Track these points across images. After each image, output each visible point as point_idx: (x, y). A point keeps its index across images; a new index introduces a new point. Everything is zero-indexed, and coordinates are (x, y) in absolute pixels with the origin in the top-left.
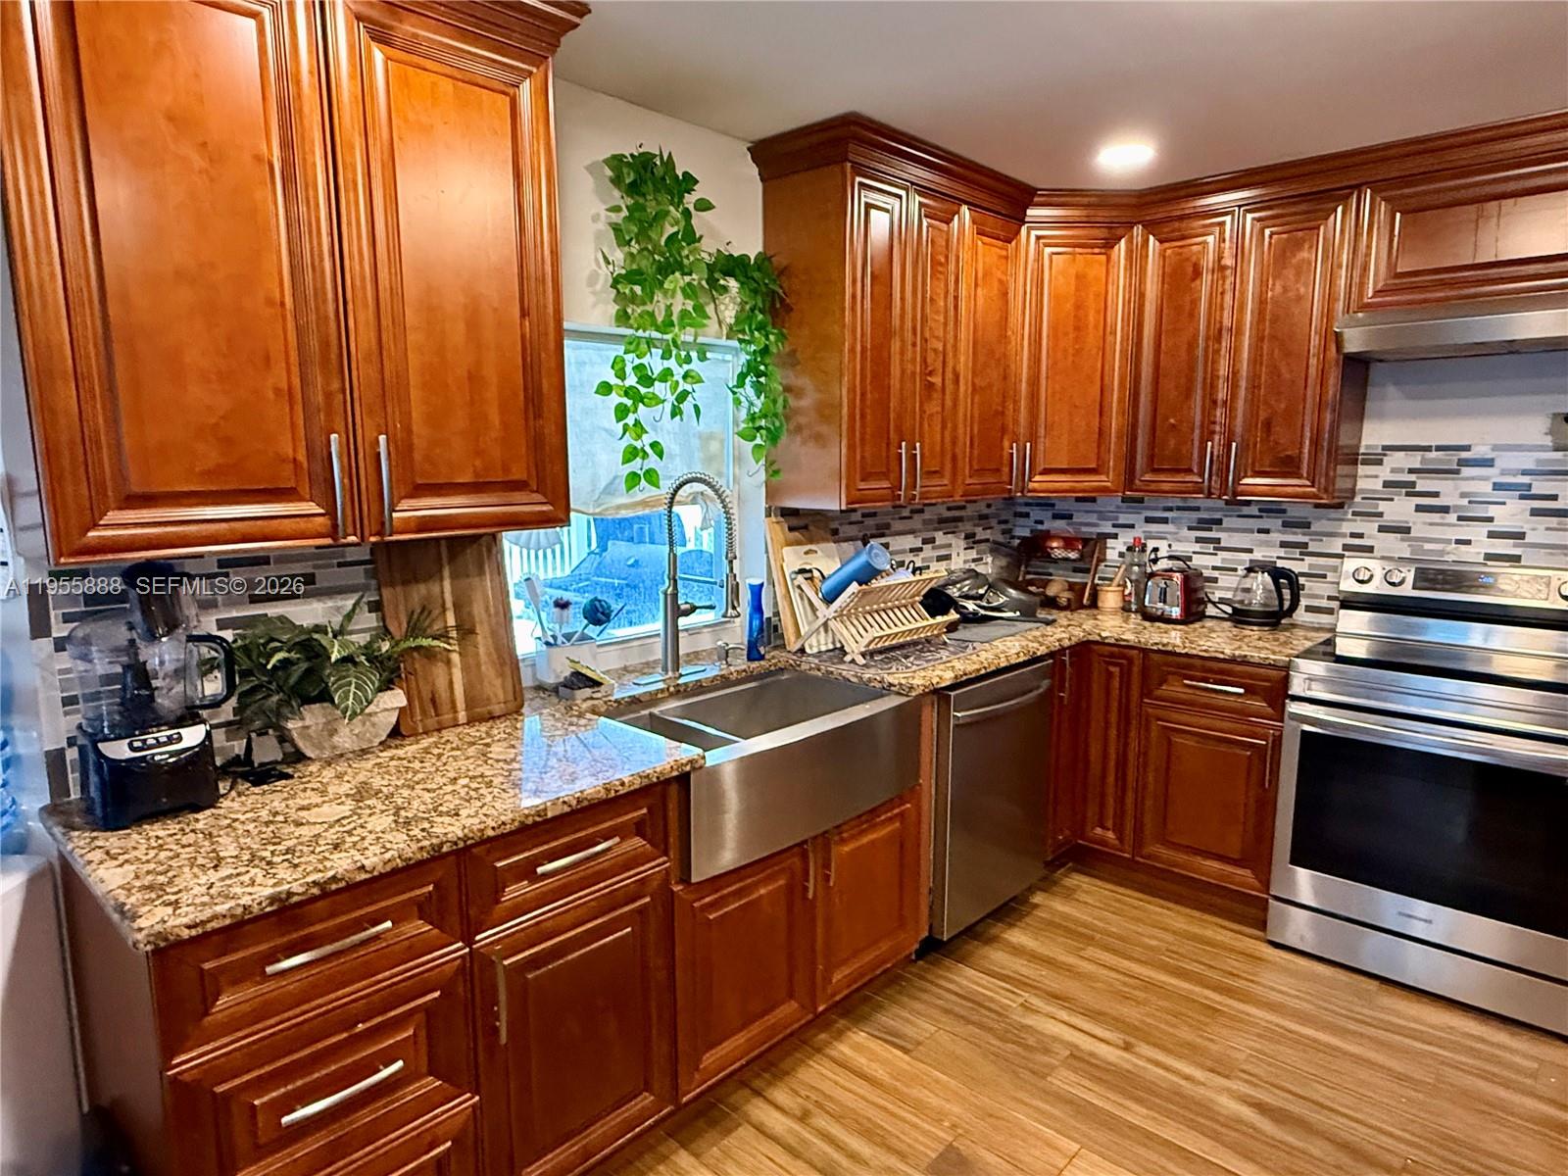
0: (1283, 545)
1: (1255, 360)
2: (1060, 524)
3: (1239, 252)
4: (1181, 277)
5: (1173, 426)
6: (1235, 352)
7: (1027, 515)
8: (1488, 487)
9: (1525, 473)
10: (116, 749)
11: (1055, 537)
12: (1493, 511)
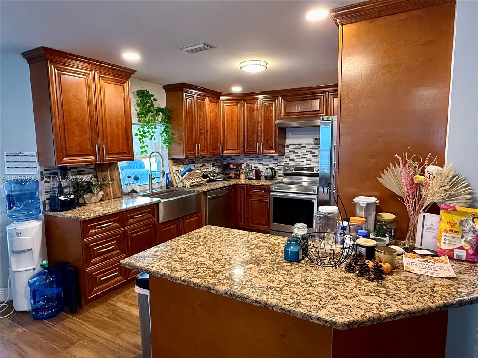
0: (274, 164)
1: (264, 127)
2: (233, 161)
3: (261, 107)
4: (251, 111)
5: (251, 140)
6: (261, 126)
7: (226, 159)
8: (306, 152)
9: (311, 149)
10: (62, 198)
11: (231, 164)
12: (306, 156)
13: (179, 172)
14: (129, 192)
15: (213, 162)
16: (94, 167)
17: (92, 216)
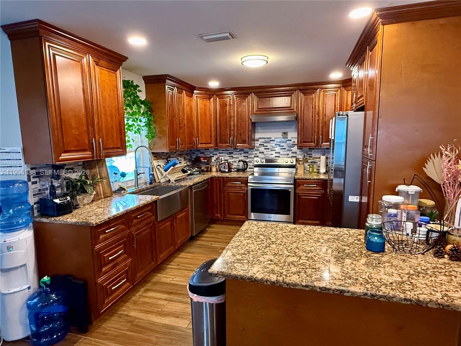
0: (244, 156)
1: (237, 122)
2: (202, 155)
3: (234, 103)
4: (223, 106)
5: (224, 134)
6: (234, 121)
7: (195, 153)
8: (274, 145)
9: (279, 142)
10: (57, 201)
11: (201, 157)
12: (275, 149)
13: (160, 167)
14: (117, 189)
15: (184, 156)
16: (82, 164)
17: (103, 219)
